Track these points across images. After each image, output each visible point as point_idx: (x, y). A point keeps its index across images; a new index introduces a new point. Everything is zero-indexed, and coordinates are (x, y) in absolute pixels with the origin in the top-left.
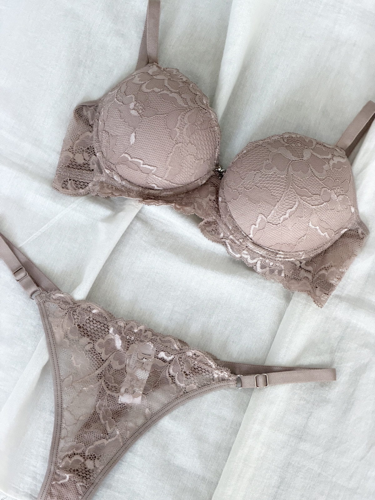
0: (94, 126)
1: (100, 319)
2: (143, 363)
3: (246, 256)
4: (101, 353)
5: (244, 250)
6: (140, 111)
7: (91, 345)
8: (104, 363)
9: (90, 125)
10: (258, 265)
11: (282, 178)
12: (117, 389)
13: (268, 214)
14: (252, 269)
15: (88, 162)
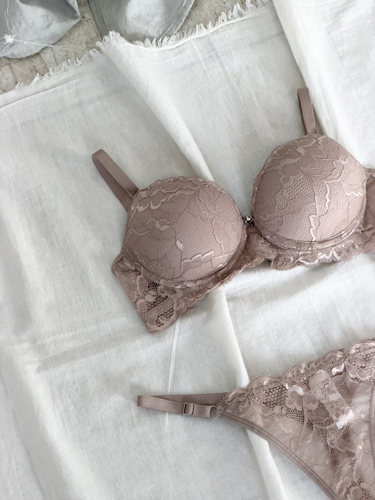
0: (138, 269)
1: (273, 386)
2: (328, 389)
3: (322, 257)
4: (296, 408)
5: (318, 253)
6: (168, 223)
7: (285, 408)
8: (303, 413)
9: (135, 271)
10: (335, 255)
11: (303, 179)
12: (330, 421)
13: (315, 211)
14: (333, 262)
15: (157, 295)
